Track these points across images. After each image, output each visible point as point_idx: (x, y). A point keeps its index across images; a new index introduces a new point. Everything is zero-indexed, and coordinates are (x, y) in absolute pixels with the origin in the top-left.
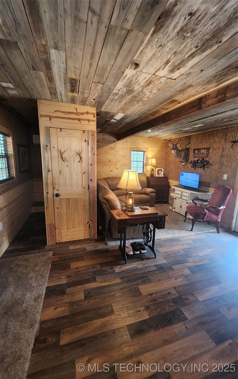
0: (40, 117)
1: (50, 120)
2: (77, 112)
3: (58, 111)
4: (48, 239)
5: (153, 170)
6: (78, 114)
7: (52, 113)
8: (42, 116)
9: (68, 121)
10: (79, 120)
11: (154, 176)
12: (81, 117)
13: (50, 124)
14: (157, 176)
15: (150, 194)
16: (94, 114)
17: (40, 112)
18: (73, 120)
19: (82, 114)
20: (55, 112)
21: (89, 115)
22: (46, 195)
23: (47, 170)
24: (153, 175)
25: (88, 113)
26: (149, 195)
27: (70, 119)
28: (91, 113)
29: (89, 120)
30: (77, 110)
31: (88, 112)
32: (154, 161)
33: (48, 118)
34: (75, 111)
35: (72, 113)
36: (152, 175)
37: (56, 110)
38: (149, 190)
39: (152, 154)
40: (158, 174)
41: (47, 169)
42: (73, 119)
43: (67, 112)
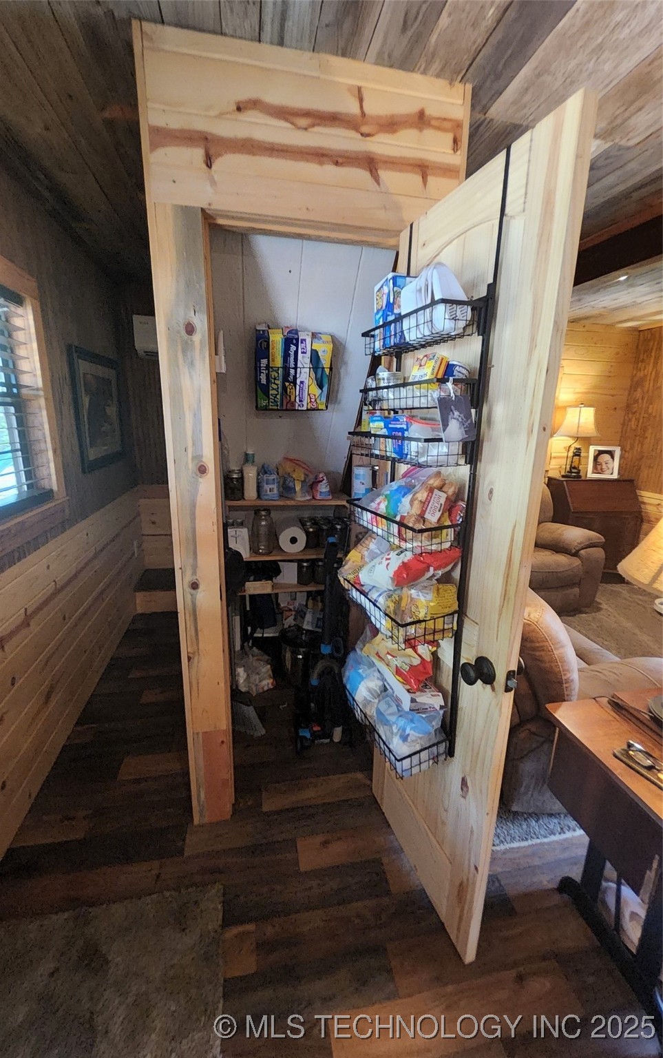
0: (154, 146)
1: (209, 165)
2: (363, 114)
3: (255, 104)
4: (199, 796)
5: (577, 453)
6: (365, 129)
7: (221, 115)
8: (166, 137)
9: (311, 169)
10: (371, 163)
11: (580, 477)
12: (382, 145)
13: (209, 188)
14: (591, 475)
15: (582, 552)
16: (459, 125)
17: (153, 115)
18: (337, 163)
19: (391, 125)
20: (239, 109)
21: (428, 133)
22: (188, 597)
23: (192, 466)
24: (579, 472)
25: (421, 120)
26: (576, 554)
27: (320, 156)
28: (442, 124)
29: (423, 169)
30: (361, 100)
31: (421, 114)
32: (586, 418)
33: (198, 154)
34: (352, 108)
35: (333, 119)
36: (574, 474)
37: (244, 95)
38: (574, 534)
39: (577, 390)
40: (595, 467)
41: (194, 458)
42: (340, 159)
43: (307, 114)
